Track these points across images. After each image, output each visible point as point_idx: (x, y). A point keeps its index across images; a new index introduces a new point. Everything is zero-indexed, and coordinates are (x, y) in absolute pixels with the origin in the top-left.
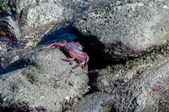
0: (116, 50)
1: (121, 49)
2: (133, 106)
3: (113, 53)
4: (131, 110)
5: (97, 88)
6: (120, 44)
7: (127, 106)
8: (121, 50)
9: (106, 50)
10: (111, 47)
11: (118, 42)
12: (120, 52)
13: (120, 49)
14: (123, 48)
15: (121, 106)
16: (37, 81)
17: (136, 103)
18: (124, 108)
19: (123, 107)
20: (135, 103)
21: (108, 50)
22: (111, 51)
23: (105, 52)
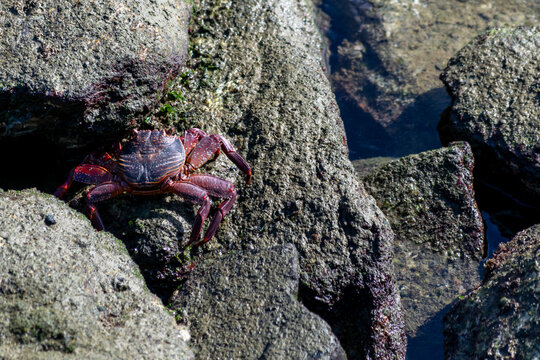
0: (129, 95)
1: (146, 82)
2: (361, 243)
3: (123, 112)
4: (364, 259)
5: (166, 253)
6: (131, 66)
7: (338, 253)
8: (145, 88)
9: (89, 113)
10: (103, 94)
11: (121, 66)
12: (145, 94)
13: (139, 83)
14: (148, 77)
15: (317, 263)
16: (73, 333)
17: (366, 227)
18: (332, 266)
19: (326, 262)
20: (360, 228)
21: (96, 112)
22: (112, 106)
23: (90, 123)
